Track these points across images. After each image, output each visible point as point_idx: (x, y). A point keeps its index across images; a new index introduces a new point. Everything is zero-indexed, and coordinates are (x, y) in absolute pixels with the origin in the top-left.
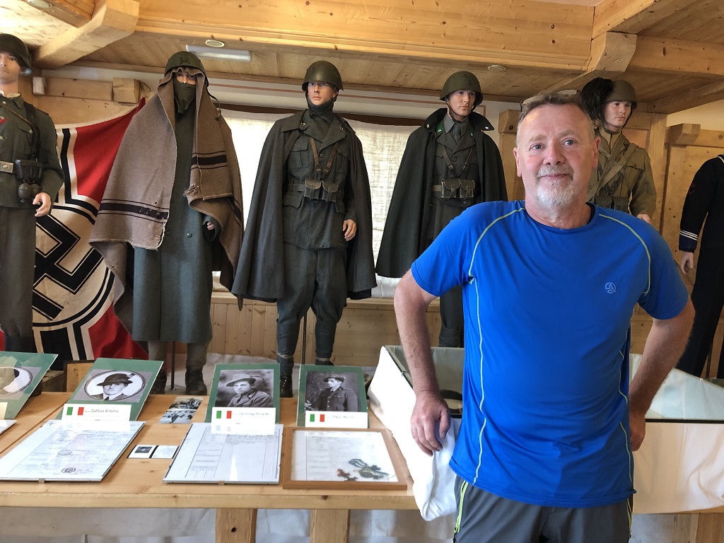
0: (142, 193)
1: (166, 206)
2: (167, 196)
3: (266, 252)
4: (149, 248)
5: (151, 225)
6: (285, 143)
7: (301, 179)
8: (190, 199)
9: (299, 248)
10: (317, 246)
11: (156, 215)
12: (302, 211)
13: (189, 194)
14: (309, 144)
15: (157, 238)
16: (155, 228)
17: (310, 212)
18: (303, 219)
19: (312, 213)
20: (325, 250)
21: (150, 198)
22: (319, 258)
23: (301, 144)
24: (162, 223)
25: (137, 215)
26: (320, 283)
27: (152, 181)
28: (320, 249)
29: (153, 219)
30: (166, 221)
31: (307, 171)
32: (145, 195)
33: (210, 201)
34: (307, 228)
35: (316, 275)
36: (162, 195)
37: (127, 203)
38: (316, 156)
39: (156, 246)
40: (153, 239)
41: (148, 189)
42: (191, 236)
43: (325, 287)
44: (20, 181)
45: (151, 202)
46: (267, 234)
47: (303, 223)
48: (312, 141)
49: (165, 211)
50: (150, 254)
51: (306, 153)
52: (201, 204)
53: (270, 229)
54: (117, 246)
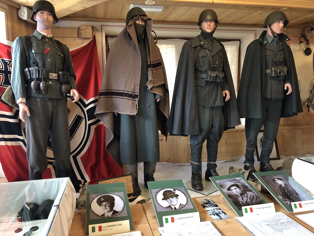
0: (124, 85)
1: (137, 92)
2: (137, 86)
3: (190, 111)
4: (132, 114)
5: (130, 102)
6: (194, 53)
7: (204, 71)
8: (150, 87)
9: (204, 107)
10: (214, 106)
11: (132, 96)
12: (205, 88)
13: (149, 84)
14: (207, 53)
15: (135, 109)
16: (133, 103)
17: (210, 88)
18: (207, 92)
19: (211, 89)
20: (218, 107)
21: (128, 88)
22: (214, 112)
23: (202, 53)
24: (136, 100)
25: (122, 97)
26: (215, 124)
27: (128, 78)
28: (215, 107)
29: (131, 99)
30: (138, 99)
31: (206, 67)
32: (125, 86)
33: (158, 87)
34: (209, 96)
35: (213, 120)
36: (134, 86)
37: (113, 91)
38: (211, 59)
39: (135, 113)
40: (133, 109)
41: (126, 83)
42: (150, 106)
43: (217, 126)
44: (61, 84)
45: (129, 89)
46: (190, 102)
47: (206, 94)
48: (207, 51)
49: (137, 94)
50: (132, 117)
51: (205, 58)
52: (154, 89)
53: (192, 99)
54: (108, 114)
